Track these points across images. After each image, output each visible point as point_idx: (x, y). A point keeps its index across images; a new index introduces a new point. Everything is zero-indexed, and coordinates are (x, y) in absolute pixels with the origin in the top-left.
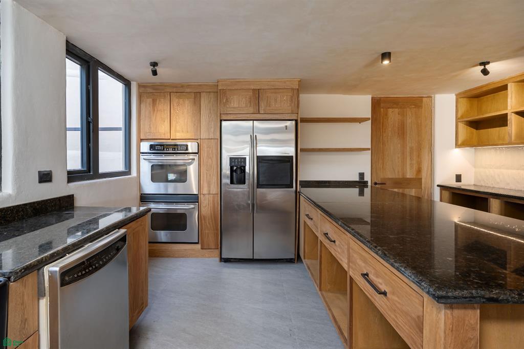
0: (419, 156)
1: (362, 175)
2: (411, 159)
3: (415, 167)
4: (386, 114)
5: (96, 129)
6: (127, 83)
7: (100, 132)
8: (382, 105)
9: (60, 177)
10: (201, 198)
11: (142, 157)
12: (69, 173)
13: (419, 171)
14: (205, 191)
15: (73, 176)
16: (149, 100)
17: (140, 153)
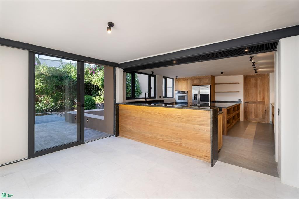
0: (263, 94)
1: (239, 100)
2: (260, 95)
3: (262, 97)
4: (250, 80)
5: (167, 88)
6: (173, 79)
7: (168, 88)
8: (248, 78)
9: (162, 97)
10: (188, 103)
11: (176, 94)
12: (163, 97)
13: (263, 99)
14: (189, 102)
15: (164, 97)
16: (177, 82)
17: (175, 93)
